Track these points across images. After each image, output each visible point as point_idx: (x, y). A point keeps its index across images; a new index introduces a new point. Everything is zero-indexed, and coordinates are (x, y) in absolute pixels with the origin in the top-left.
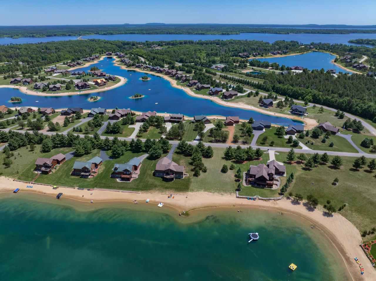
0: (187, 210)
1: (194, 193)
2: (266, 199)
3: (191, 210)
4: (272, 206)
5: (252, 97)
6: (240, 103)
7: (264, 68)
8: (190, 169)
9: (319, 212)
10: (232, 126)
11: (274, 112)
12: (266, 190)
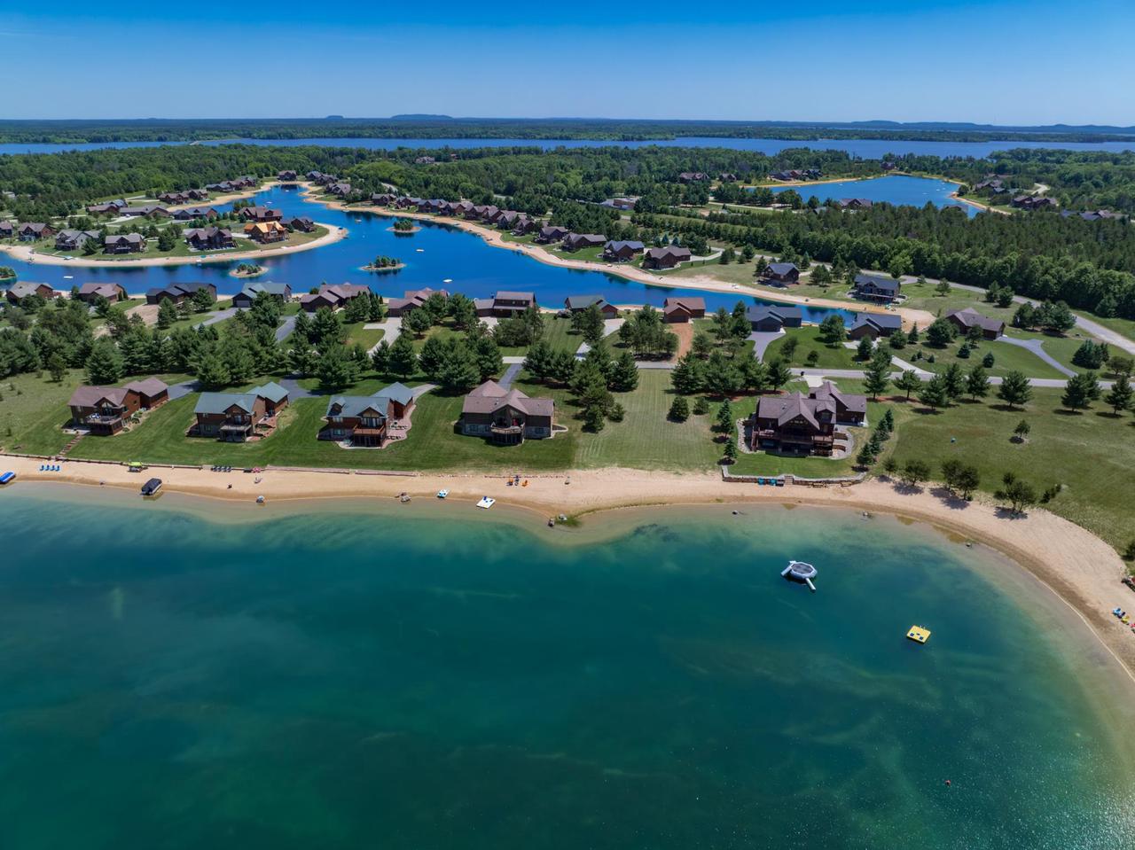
0: (572, 513)
1: (588, 472)
2: (817, 482)
3: (583, 513)
4: (838, 497)
5: (733, 265)
6: (701, 277)
7: (759, 206)
8: (572, 414)
9: (982, 508)
10: (684, 324)
11: (805, 296)
12: (813, 462)
